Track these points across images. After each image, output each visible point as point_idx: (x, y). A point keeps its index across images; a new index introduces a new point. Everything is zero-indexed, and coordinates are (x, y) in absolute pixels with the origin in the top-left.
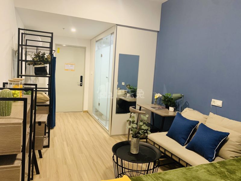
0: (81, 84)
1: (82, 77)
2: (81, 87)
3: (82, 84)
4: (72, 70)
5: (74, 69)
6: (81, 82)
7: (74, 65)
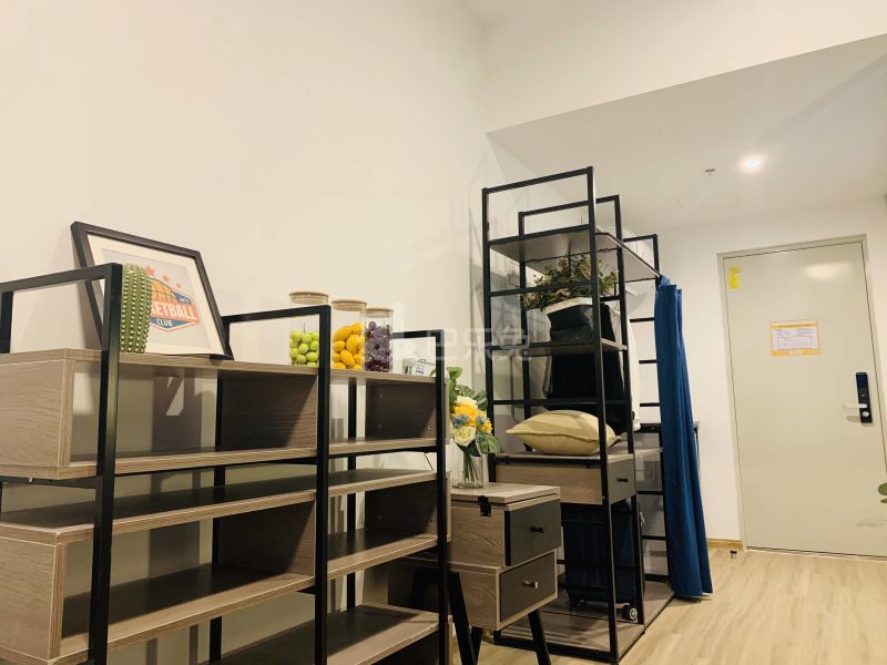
0: (866, 414)
1: (862, 380)
2: (867, 428)
3: (868, 409)
4: (807, 351)
5: (815, 346)
6: (860, 402)
7: (814, 325)
